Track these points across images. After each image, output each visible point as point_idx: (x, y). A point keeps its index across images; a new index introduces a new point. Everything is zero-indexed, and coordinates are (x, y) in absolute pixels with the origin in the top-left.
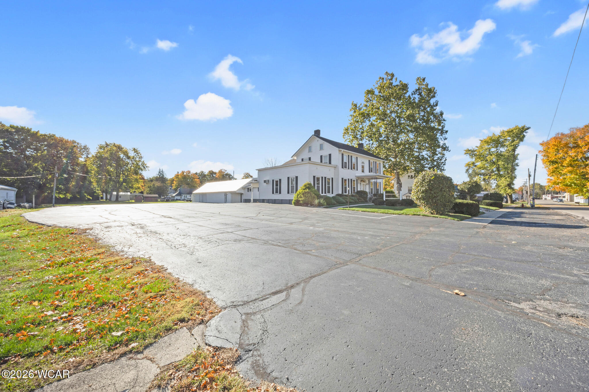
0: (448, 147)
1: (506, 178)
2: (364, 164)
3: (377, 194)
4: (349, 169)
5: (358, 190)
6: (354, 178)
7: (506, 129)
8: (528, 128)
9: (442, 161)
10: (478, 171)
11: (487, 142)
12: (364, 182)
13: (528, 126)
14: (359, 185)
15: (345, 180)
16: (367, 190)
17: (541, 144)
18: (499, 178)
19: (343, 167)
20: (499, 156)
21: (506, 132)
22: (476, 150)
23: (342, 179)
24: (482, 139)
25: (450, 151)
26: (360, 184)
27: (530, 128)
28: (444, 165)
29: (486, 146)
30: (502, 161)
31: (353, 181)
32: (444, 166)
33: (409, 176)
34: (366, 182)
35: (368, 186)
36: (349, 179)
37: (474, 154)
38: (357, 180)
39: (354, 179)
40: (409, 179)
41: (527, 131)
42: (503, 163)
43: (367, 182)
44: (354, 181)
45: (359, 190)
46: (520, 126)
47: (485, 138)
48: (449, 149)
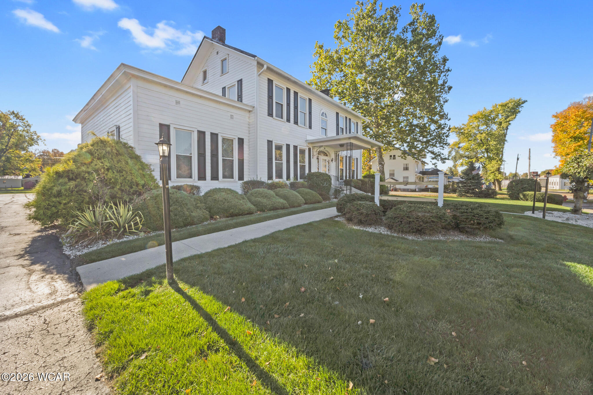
0: (447, 115)
1: (497, 162)
2: (326, 117)
3: (351, 181)
4: (288, 120)
5: (312, 171)
6: (303, 145)
7: (500, 103)
8: (524, 102)
9: (443, 132)
10: (461, 152)
11: (476, 118)
12: (327, 155)
13: (523, 99)
14: (314, 161)
15: (279, 148)
16: (333, 173)
17: (555, 116)
18: (489, 161)
19: (270, 114)
20: (490, 134)
21: (500, 105)
22: (463, 128)
23: (270, 143)
24: (471, 114)
25: (450, 119)
26: (318, 159)
27: (526, 101)
28: (447, 136)
29: (476, 123)
30: (494, 141)
31: (301, 150)
32: (448, 138)
33: (391, 156)
34: (330, 156)
35: (333, 165)
36: (288, 146)
37: (461, 133)
38: (310, 149)
39: (303, 148)
40: (391, 160)
41: (522, 105)
42: (495, 143)
43: (333, 156)
44: (302, 152)
45: (314, 170)
46: (517, 98)
47: (475, 113)
48: (449, 117)
